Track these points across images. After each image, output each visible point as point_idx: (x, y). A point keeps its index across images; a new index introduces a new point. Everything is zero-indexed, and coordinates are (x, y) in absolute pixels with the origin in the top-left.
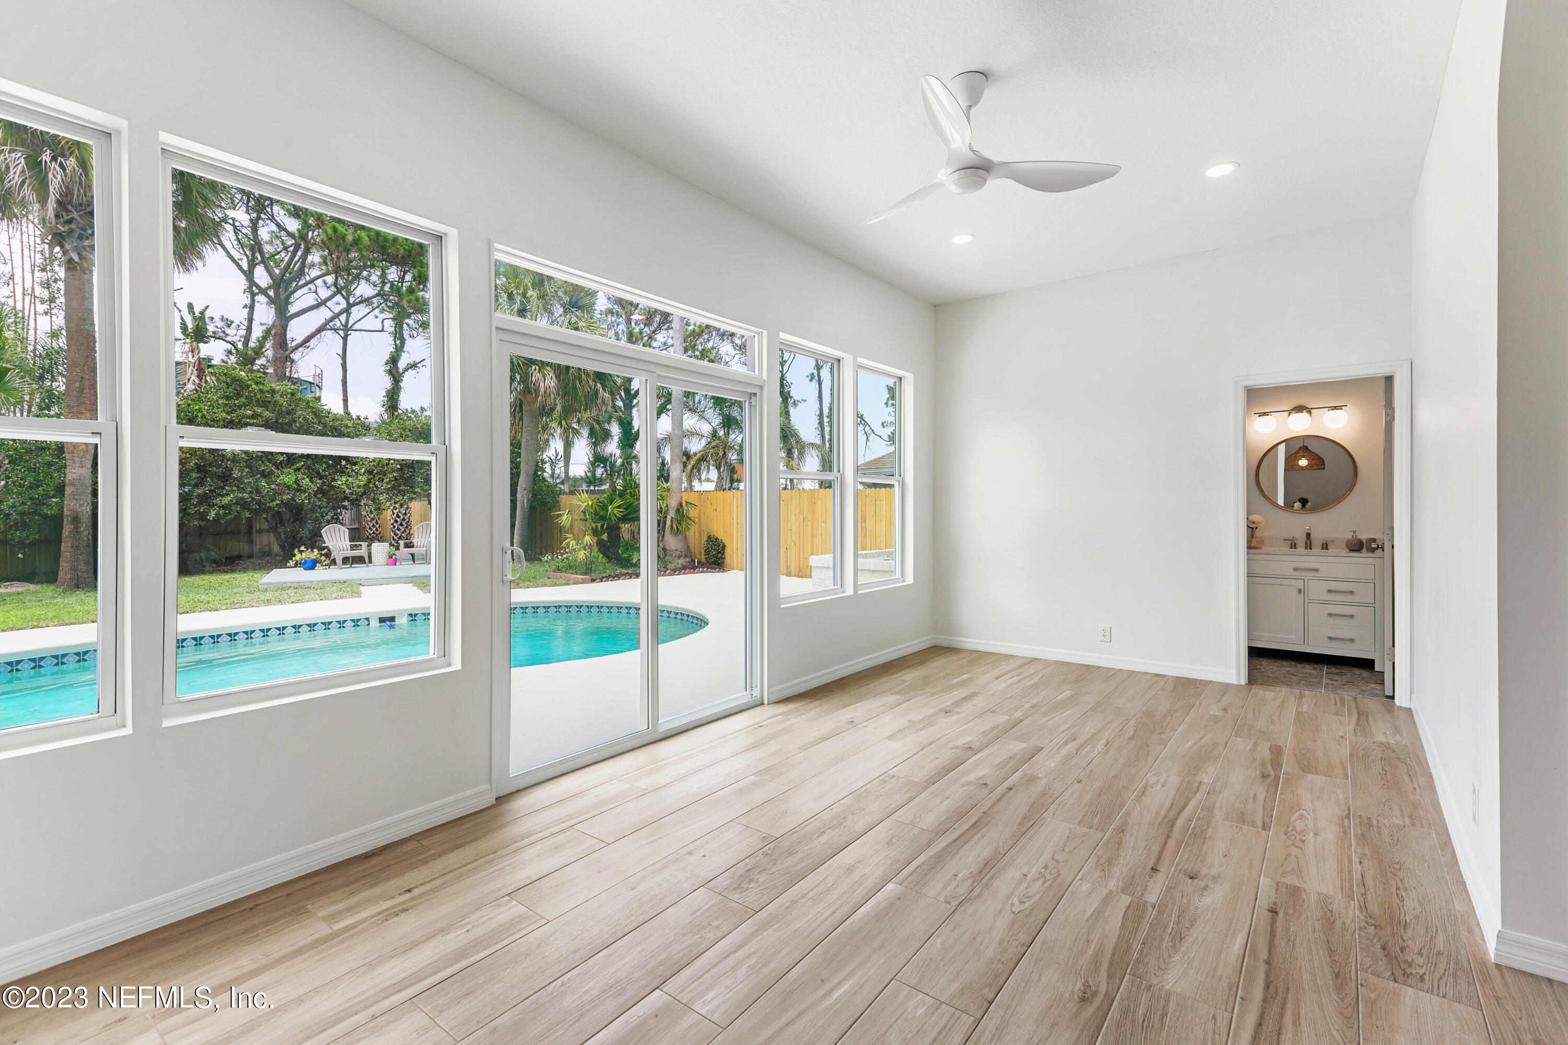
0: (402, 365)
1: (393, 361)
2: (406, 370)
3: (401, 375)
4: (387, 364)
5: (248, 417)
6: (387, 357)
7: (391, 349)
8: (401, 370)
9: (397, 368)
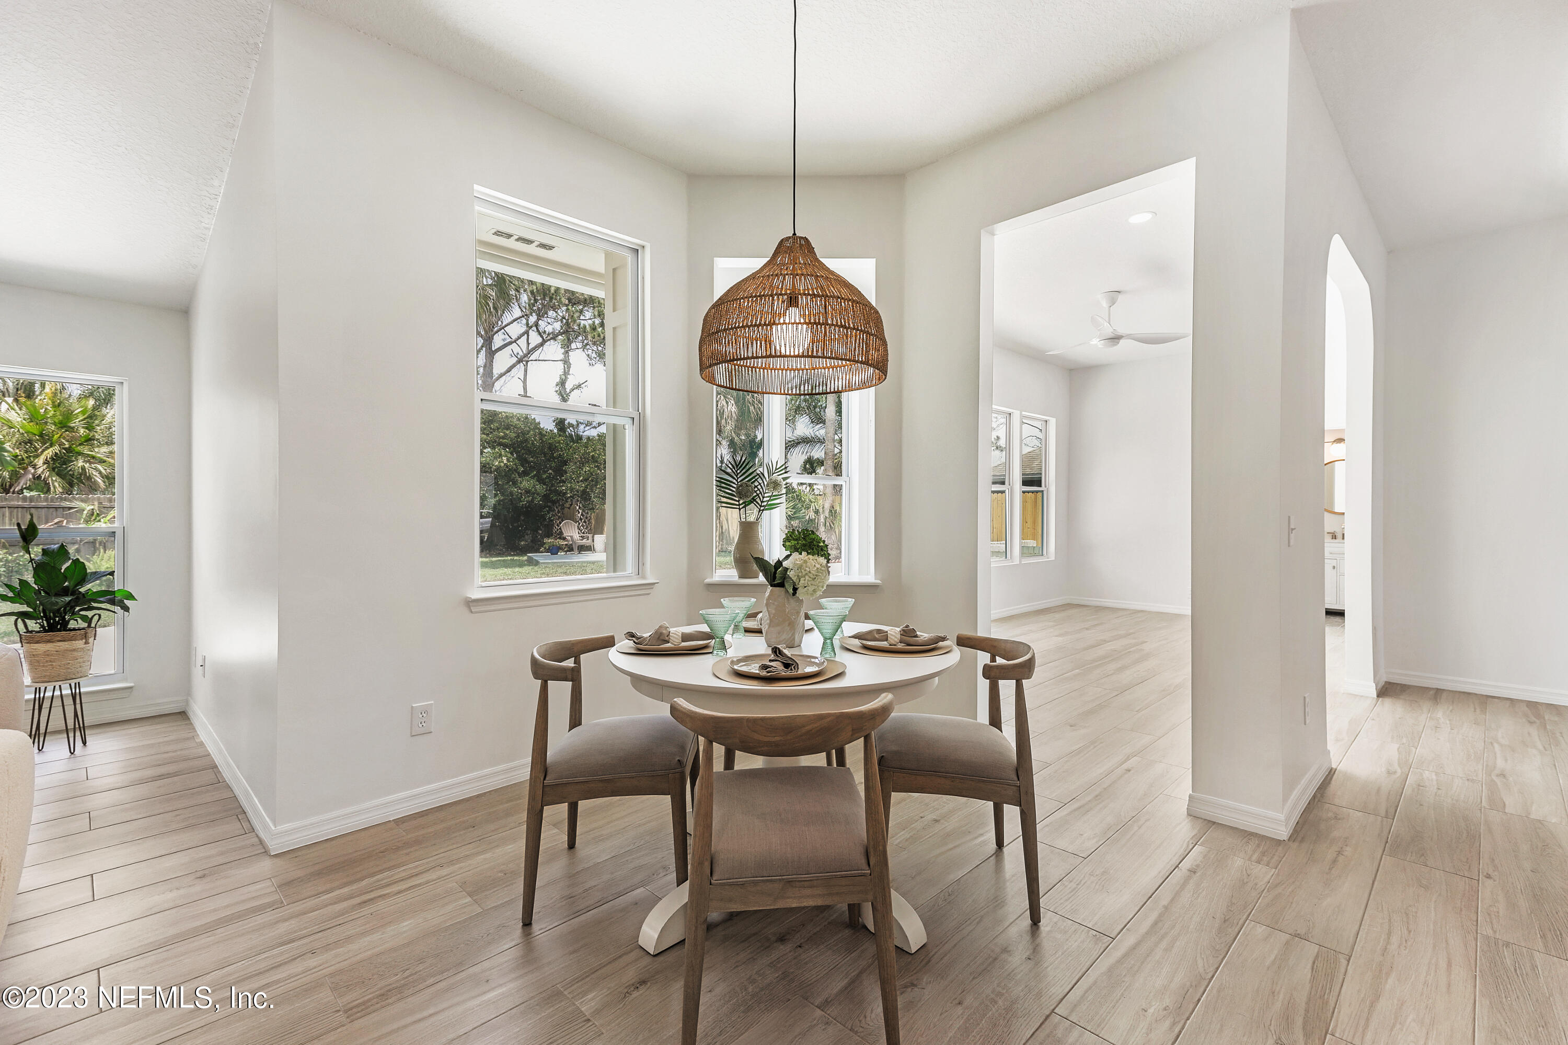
0: (569, 386)
1: (562, 383)
2: (573, 390)
3: (568, 395)
4: (557, 385)
5: (501, 438)
6: (558, 380)
7: (561, 372)
8: (568, 391)
9: (565, 389)
